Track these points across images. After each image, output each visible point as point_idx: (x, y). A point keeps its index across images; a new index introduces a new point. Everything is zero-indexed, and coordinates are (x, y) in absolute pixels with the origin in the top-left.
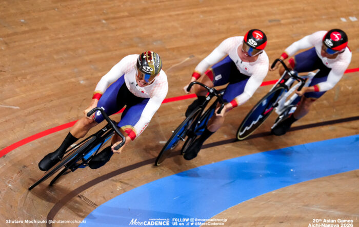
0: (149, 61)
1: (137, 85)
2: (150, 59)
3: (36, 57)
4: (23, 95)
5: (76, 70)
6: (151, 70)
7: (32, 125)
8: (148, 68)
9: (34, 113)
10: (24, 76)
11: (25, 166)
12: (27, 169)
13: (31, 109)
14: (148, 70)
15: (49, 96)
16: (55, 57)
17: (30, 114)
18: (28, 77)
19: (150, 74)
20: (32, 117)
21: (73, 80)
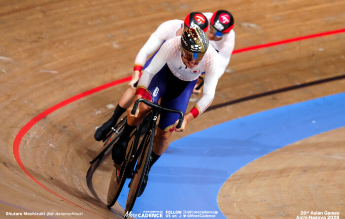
0: (195, 39)
1: (186, 68)
2: (196, 36)
3: (72, 23)
4: (61, 60)
5: (109, 35)
6: (200, 48)
7: (70, 88)
8: (196, 46)
9: (71, 76)
10: (61, 42)
11: (64, 127)
12: (66, 129)
13: (68, 73)
14: (196, 49)
15: (85, 60)
16: (90, 23)
17: (67, 77)
18: (65, 43)
19: (200, 52)
20: (70, 80)
21: (107, 44)
